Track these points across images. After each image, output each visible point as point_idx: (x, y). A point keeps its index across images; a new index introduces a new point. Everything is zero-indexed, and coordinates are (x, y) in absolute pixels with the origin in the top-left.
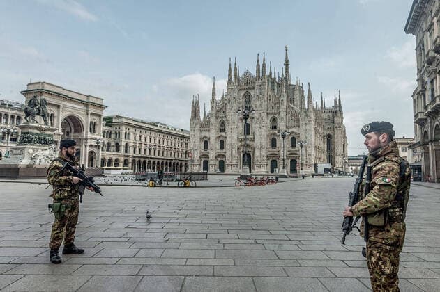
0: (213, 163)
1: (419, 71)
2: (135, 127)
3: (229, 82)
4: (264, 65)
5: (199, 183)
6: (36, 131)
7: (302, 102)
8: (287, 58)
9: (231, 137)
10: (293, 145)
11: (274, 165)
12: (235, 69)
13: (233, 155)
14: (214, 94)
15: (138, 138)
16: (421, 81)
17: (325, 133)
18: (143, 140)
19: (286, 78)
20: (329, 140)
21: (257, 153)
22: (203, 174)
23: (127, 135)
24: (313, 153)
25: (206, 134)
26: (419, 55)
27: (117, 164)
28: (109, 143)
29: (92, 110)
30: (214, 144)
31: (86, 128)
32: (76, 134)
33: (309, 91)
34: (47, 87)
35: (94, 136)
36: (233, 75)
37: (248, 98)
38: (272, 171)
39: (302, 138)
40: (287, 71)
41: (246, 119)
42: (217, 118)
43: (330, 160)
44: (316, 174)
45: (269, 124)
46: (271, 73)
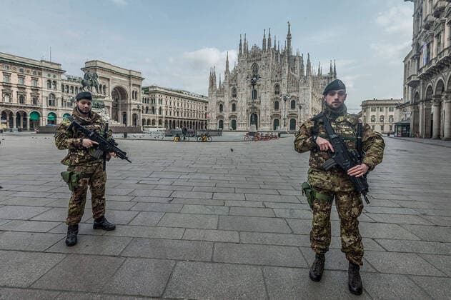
0: (227, 122)
1: (415, 36)
2: (167, 94)
3: (240, 55)
4: (269, 39)
5: (214, 138)
7: (302, 71)
8: (289, 32)
9: (241, 102)
10: (293, 106)
11: (276, 123)
12: (245, 44)
13: (242, 115)
14: (227, 66)
15: (168, 103)
16: (417, 46)
18: (172, 104)
19: (288, 50)
21: (262, 114)
22: (219, 131)
23: (161, 101)
24: (309, 113)
25: (222, 99)
26: (416, 21)
27: (154, 123)
28: (147, 107)
29: (133, 81)
30: (227, 107)
31: (130, 96)
32: (123, 101)
33: (308, 60)
34: (99, 64)
35: (135, 102)
36: (243, 48)
37: (255, 68)
38: (275, 129)
39: (301, 101)
40: (289, 45)
41: (254, 85)
42: (230, 85)
45: (273, 90)
46: (275, 46)
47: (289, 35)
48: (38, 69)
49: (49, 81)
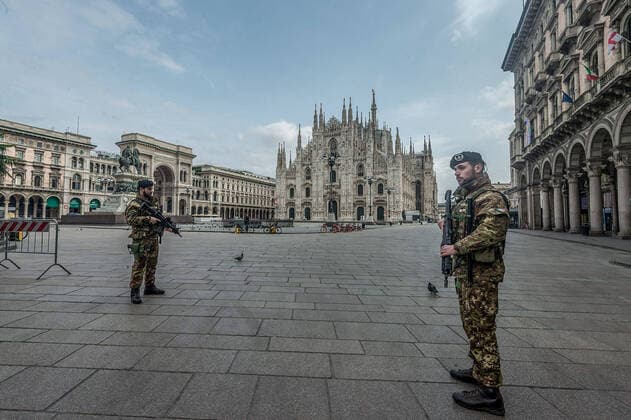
0: (299, 210)
1: (518, 111)
2: (222, 175)
3: (315, 128)
4: (350, 110)
5: (284, 230)
6: (129, 180)
7: (390, 148)
8: (374, 101)
9: (317, 185)
10: (380, 191)
11: (361, 212)
12: (321, 115)
13: (318, 201)
14: (299, 142)
15: (226, 187)
16: (520, 122)
17: (414, 180)
18: (231, 188)
19: (373, 124)
20: (418, 186)
21: (343, 200)
22: (289, 221)
23: (216, 183)
24: (400, 199)
25: (293, 182)
26: (518, 94)
27: (206, 212)
28: (198, 192)
29: (181, 159)
30: (300, 191)
31: (177, 177)
32: (168, 184)
33: (398, 136)
34: (139, 138)
35: (184, 185)
36: (318, 122)
37: (334, 144)
38: (359, 219)
39: (390, 184)
40: (374, 116)
41: (332, 165)
42: (303, 165)
43: (419, 206)
44: (404, 221)
45: (355, 171)
46: (357, 119)
47: (374, 105)
48: (60, 143)
49: (74, 158)
